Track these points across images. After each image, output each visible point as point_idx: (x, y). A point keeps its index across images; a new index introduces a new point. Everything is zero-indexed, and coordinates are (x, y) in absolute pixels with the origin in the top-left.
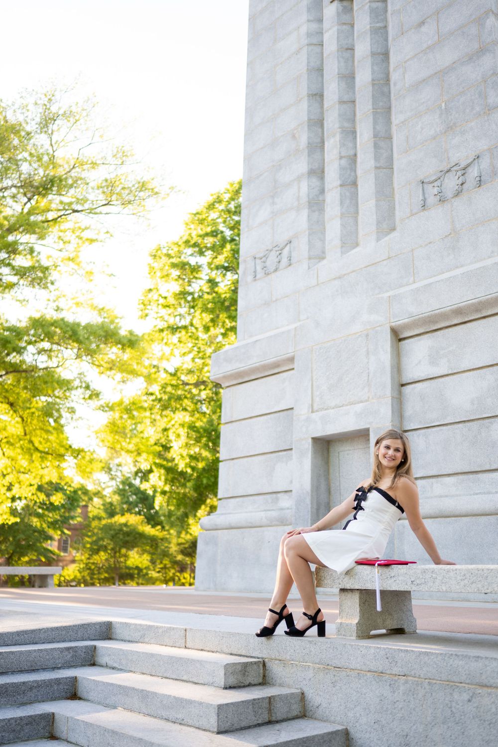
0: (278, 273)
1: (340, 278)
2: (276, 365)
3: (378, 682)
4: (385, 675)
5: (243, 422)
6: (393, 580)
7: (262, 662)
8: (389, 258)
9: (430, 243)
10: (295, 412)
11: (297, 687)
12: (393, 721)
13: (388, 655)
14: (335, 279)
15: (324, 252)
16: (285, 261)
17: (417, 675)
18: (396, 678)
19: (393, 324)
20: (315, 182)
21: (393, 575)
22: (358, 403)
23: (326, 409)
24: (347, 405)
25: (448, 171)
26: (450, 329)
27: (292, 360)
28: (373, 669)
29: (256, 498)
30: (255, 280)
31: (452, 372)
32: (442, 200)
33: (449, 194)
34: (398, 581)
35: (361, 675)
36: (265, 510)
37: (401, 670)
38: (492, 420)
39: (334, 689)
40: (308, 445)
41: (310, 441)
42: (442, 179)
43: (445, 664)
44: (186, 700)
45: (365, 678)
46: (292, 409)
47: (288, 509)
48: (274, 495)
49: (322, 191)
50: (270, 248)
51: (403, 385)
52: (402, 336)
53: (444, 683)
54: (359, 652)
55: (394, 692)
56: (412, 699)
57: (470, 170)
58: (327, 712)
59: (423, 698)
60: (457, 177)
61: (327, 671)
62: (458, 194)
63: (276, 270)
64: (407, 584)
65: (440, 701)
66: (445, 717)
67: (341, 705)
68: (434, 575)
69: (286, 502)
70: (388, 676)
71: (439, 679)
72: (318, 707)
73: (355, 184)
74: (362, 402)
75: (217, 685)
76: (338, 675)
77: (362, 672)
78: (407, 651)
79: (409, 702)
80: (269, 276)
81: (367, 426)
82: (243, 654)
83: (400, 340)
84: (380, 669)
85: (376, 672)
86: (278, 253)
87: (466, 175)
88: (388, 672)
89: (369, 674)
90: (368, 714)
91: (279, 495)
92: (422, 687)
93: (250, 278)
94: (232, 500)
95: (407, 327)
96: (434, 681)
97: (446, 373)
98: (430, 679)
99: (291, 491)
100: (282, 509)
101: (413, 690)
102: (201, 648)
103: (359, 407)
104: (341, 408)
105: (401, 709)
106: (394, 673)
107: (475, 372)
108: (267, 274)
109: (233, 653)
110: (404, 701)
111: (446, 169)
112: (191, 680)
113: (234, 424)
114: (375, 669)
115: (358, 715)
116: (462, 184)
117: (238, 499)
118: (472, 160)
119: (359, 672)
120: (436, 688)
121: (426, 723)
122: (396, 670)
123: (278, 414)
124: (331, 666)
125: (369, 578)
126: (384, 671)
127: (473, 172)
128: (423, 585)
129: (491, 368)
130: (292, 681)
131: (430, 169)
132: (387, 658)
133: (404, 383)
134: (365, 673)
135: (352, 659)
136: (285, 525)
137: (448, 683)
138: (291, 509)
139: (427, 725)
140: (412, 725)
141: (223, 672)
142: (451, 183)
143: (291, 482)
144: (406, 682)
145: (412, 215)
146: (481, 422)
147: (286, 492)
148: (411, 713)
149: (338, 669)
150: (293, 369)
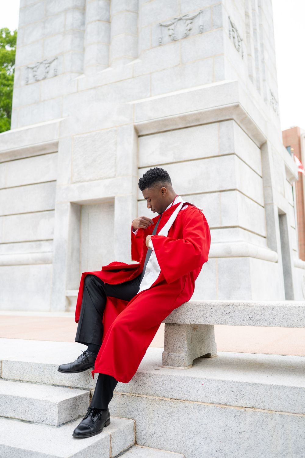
0: (46, 81)
1: (95, 88)
2: (43, 148)
3: (221, 414)
4: (229, 407)
5: (15, 189)
6: (228, 316)
7: (89, 393)
8: (133, 77)
9: (164, 69)
10: (58, 183)
11: (128, 416)
12: (238, 450)
13: (234, 388)
14: (91, 89)
15: (82, 69)
16: (52, 72)
17: (267, 408)
18: (242, 410)
19: (136, 124)
20: (77, 15)
21: (228, 311)
22: (107, 178)
23: (82, 182)
24: (98, 180)
25: (180, 19)
26: (176, 131)
27: (56, 145)
28: (215, 400)
29: (24, 244)
30: (27, 84)
31: (176, 161)
32: (174, 40)
33: (179, 36)
34: (234, 317)
35: (202, 406)
36: (31, 253)
37: (248, 402)
38: (203, 195)
39: (170, 419)
40: (68, 207)
41: (69, 204)
42: (175, 24)
43: (300, 398)
44: (24, 451)
45: (207, 409)
46: (55, 181)
47: (49, 252)
48: (38, 243)
49: (83, 23)
50: (40, 61)
51: (139, 168)
52: (141, 134)
53: (298, 415)
54: (200, 385)
55: (240, 423)
56: (260, 430)
57: (196, 20)
58: (162, 440)
59: (273, 429)
60: (186, 24)
61: (163, 402)
62: (186, 36)
63: (45, 78)
64: (244, 320)
65: (293, 432)
66: (298, 447)
67: (178, 434)
68: (274, 312)
69: (46, 247)
70: (232, 408)
71: (292, 411)
72: (151, 436)
73: (109, 21)
74: (110, 178)
75: (49, 423)
76: (176, 406)
77: (203, 404)
78: (256, 384)
79: (256, 432)
80: (39, 83)
81: (113, 195)
82: (67, 385)
83: (139, 136)
84: (224, 402)
85: (219, 404)
86: (47, 65)
87: (193, 24)
88: (233, 404)
89: (210, 405)
90: (209, 443)
91: (42, 242)
92: (271, 419)
93: (23, 83)
94: (4, 245)
95: (145, 126)
96: (287, 414)
97: (171, 161)
98: (282, 412)
99: (52, 240)
100: (44, 252)
101: (261, 422)
102: (19, 379)
103: (107, 182)
104: (94, 182)
105: (248, 439)
106: (240, 405)
107: (192, 162)
108: (37, 81)
109: (55, 383)
110: (251, 431)
111: (179, 17)
112: (17, 417)
113: (8, 190)
114: (218, 401)
115: (198, 444)
116: (190, 30)
117: (9, 245)
118: (198, 13)
119: (200, 403)
120: (288, 420)
121: (277, 453)
122: (242, 403)
123: (43, 184)
124: (168, 397)
125: (202, 314)
126: (228, 404)
127: (199, 22)
128: (262, 321)
129: (204, 160)
130: (123, 411)
131: (166, 17)
132: (232, 391)
133: (141, 166)
134: (206, 404)
135: (192, 391)
136: (46, 264)
137: (302, 415)
138: (52, 252)
139: (277, 454)
140: (260, 454)
141: (57, 411)
142: (181, 28)
143: (53, 233)
144: (254, 414)
145: (152, 48)
146: (195, 196)
147: (47, 240)
148: (259, 443)
149: (175, 401)
150: (57, 152)
